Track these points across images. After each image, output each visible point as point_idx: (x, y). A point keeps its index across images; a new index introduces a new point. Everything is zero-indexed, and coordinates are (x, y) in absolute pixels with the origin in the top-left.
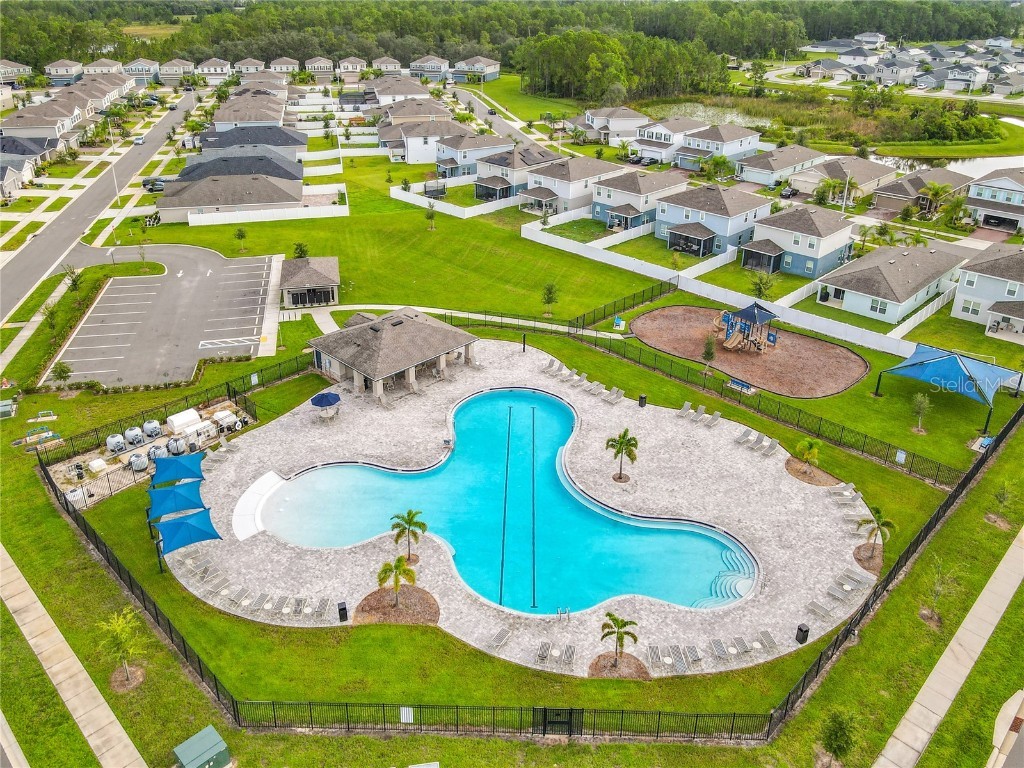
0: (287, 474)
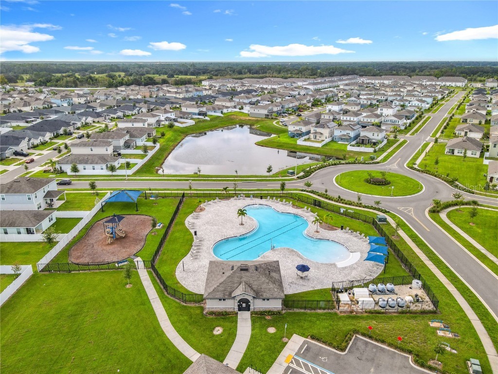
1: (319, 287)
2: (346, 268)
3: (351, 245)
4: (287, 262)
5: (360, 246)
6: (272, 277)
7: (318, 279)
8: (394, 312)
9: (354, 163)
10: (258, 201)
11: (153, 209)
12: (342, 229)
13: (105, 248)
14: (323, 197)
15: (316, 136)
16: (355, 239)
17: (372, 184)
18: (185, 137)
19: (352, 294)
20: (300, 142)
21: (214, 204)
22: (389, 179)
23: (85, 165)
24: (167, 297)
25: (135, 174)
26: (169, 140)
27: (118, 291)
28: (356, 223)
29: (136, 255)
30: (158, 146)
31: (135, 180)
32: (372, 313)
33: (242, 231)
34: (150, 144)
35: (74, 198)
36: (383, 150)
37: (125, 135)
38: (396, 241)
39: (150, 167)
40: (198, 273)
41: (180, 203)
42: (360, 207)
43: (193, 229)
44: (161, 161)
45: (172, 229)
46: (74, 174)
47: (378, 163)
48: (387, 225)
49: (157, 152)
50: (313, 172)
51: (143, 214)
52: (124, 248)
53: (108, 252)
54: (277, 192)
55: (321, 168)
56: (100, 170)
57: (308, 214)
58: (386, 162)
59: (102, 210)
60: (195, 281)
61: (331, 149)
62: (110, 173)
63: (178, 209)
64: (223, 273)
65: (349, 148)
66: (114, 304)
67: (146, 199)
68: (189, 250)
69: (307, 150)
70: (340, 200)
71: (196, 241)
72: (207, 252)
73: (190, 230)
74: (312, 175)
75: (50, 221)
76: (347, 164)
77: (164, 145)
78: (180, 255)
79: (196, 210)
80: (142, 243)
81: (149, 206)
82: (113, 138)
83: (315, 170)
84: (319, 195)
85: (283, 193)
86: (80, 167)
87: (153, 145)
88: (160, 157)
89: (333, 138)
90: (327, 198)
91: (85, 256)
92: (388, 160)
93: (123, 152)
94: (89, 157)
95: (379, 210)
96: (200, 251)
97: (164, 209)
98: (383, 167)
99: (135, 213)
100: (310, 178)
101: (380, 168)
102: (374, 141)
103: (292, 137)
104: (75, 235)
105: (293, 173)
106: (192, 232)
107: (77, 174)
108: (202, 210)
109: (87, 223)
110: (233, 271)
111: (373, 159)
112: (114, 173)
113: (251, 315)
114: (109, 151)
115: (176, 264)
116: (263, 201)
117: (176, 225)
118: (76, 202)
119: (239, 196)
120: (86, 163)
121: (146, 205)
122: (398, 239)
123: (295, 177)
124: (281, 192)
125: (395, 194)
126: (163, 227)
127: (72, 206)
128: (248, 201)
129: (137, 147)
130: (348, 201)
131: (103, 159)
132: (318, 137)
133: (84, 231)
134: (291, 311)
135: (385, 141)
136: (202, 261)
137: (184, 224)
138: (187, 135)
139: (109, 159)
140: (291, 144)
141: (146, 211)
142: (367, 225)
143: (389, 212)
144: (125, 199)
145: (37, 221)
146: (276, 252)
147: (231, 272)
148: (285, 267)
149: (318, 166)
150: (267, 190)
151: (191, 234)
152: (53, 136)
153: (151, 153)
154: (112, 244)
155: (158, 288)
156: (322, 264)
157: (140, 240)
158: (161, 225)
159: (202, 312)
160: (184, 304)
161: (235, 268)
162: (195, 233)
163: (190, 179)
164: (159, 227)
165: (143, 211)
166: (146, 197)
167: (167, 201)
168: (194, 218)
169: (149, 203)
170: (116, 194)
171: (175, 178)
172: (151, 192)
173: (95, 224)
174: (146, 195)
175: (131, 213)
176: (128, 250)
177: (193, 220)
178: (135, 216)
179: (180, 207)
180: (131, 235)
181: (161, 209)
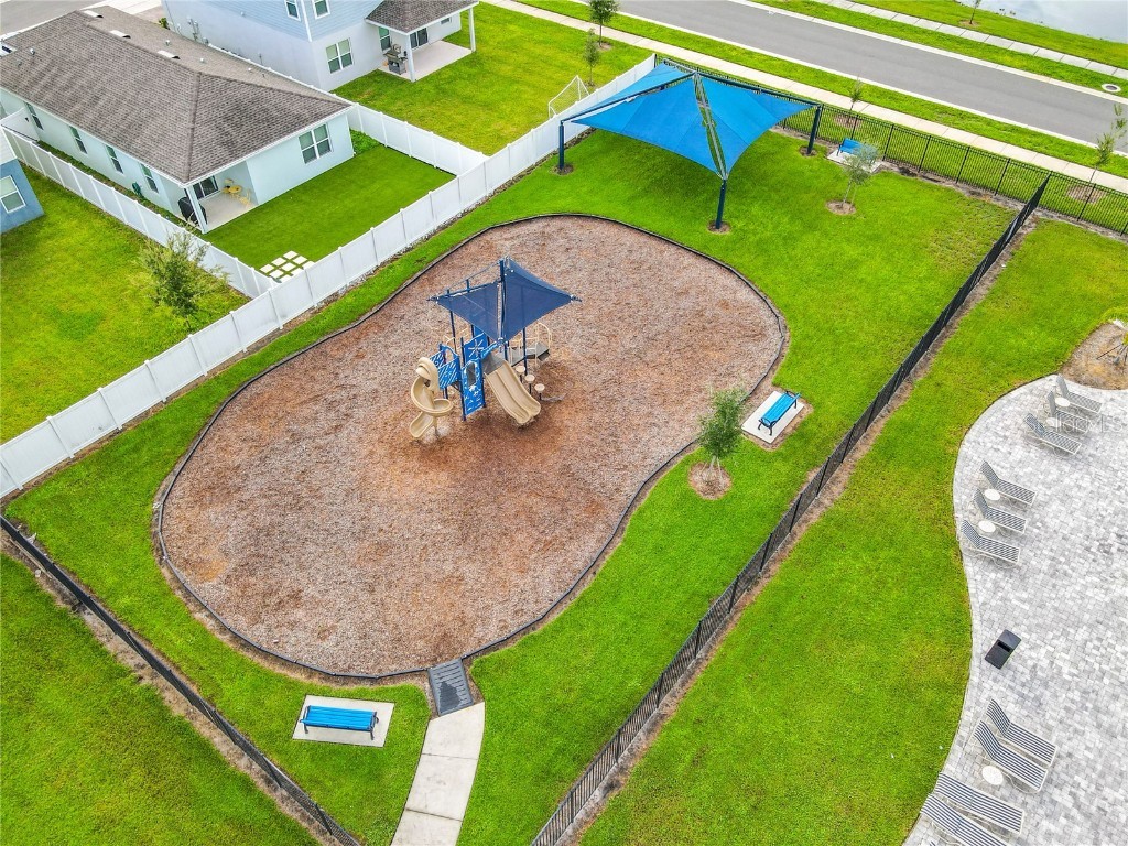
11: (809, 240)
35: (513, 46)
43: (999, 565)
52: (466, 531)
59: (561, 161)
67: (809, 150)
73: (970, 568)
75: (309, 155)
79: (1081, 360)
80: (588, 546)
81: (796, 216)
91: (255, 485)
97: (875, 266)
99: (700, 234)
117: (887, 452)
118: (506, 70)
121: (787, 193)
126: (800, 433)
127: (469, 91)
133: (399, 268)
137: (942, 464)
141: (762, 247)
144: (681, 135)
145: (221, 152)
151: (958, 623)
154: (433, 452)
157: (593, 509)
158: (793, 412)
163: (1113, 81)
164: (764, 434)
165: (742, 237)
166: (813, 135)
167: (916, 201)
168: (1035, 431)
169: (808, 189)
170: (662, 87)
171: (1031, 50)
172: (860, 108)
173: (473, 248)
174: (816, 127)
175: (676, 236)
176: (470, 571)
177: (1019, 452)
178: (688, 259)
179: (980, 290)
180: (572, 422)
181: (853, 264)
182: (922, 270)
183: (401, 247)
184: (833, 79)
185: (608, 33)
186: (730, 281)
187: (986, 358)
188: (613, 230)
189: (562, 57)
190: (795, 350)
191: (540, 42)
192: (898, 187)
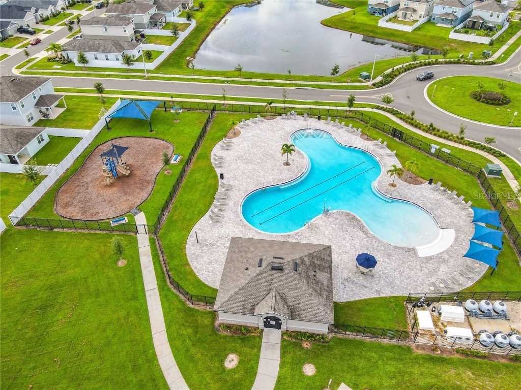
0: (412, 251)
1: (387, 293)
2: (431, 258)
3: (442, 214)
4: (344, 239)
5: (455, 217)
6: (317, 283)
7: (387, 276)
8: (503, 357)
9: (458, 63)
10: (313, 123)
11: (172, 129)
12: (430, 183)
13: (101, 192)
14: (406, 122)
15: (406, 14)
16: (449, 202)
17: (483, 102)
18: (231, 9)
19: (437, 311)
20: (383, 23)
21: (253, 125)
22: (508, 93)
23: (96, 53)
24: (169, 289)
25: (159, 68)
26: (210, 14)
27: (106, 270)
28: (452, 173)
29: (139, 209)
30: (194, 23)
31: (157, 78)
32: (467, 355)
33: (287, 175)
34: (184, 20)
35: (78, 104)
36: (501, 41)
37: (150, 7)
38: (513, 212)
39: (180, 58)
40: (217, 248)
41: (209, 120)
42: (460, 143)
43: (220, 167)
44: (195, 48)
45: (191, 166)
46: (82, 65)
47: (493, 63)
48: (500, 181)
49: (191, 34)
50: (396, 76)
51: (158, 136)
52: (125, 193)
53: (105, 201)
54: (342, 108)
55: (409, 69)
56: (114, 62)
57: (382, 152)
58: (505, 63)
59: (108, 127)
60: (210, 263)
61: (425, 36)
62: (126, 67)
63: (204, 131)
64: (247, 269)
65: (453, 35)
66: (97, 295)
67: (166, 111)
68: (209, 206)
69: (390, 35)
70: (431, 129)
71: (221, 190)
72: (234, 210)
73: (216, 169)
74: (394, 81)
75: (39, 142)
76: (446, 63)
77: (202, 22)
78: (196, 212)
79: (228, 135)
80: (150, 188)
81: (168, 125)
82: (134, 12)
83: (400, 73)
84: (401, 118)
85: (350, 111)
86: (89, 55)
87: (188, 22)
88: (195, 41)
89: (431, 17)
90: (412, 124)
91: (75, 202)
92: (509, 59)
93: (147, 32)
94: (101, 42)
95: (489, 151)
96: (224, 207)
97: (187, 130)
98: (500, 72)
99: (149, 134)
100: (392, 86)
101: (496, 72)
102: (490, 25)
103: (371, 14)
104: (68, 166)
105: (367, 78)
106: (219, 171)
107: (86, 65)
108: (236, 134)
109: (85, 147)
110: (261, 268)
111: (486, 56)
112: (131, 67)
113: (282, 336)
114: (127, 32)
115: (189, 229)
116: (321, 124)
117: (198, 158)
118: (80, 111)
119: (289, 113)
120: (97, 51)
121: (165, 121)
122: (516, 209)
123: (369, 84)
124: (348, 109)
125: (517, 123)
126: (181, 160)
127: (72, 118)
128: (301, 122)
129: (167, 26)
130: (443, 132)
131: (117, 45)
132: (408, 16)
133: (81, 159)
134: (341, 336)
135: (506, 26)
136: (224, 226)
137: (208, 158)
138: (234, 6)
139: (126, 45)
140: (370, 26)
141: (163, 133)
142: (469, 178)
143: (504, 156)
144: (135, 114)
145: (20, 146)
146: (331, 219)
147: (258, 270)
148: (340, 248)
149: (405, 65)
150: (328, 104)
151: (216, 176)
152: (67, 3)
153: (183, 35)
154: (111, 185)
155: (159, 270)
156: (396, 247)
157: (148, 183)
158: (179, 158)
159: (213, 323)
160: (191, 305)
161: (264, 263)
162: (222, 176)
163: (227, 81)
164: (175, 162)
165: (157, 132)
166: (165, 108)
167: (192, 116)
168: (222, 148)
169: (168, 119)
170: (125, 106)
171: (209, 78)
172: (174, 99)
173: (96, 150)
174: (165, 106)
175: (143, 135)
176: (130, 198)
177: (221, 152)
178: (148, 139)
179: (208, 129)
180: (138, 173)
181: (183, 131)
182: (197, 128)
183: (78, 156)
184: (166, 94)
185: (104, 95)
186: (159, 140)
187: (212, 139)
188: (128, 138)
189: (94, 104)
190: (176, 148)
191: (85, 102)
192: (188, 114)
